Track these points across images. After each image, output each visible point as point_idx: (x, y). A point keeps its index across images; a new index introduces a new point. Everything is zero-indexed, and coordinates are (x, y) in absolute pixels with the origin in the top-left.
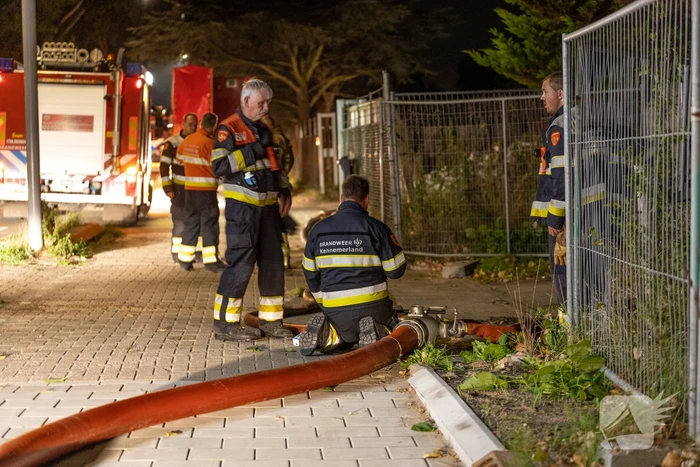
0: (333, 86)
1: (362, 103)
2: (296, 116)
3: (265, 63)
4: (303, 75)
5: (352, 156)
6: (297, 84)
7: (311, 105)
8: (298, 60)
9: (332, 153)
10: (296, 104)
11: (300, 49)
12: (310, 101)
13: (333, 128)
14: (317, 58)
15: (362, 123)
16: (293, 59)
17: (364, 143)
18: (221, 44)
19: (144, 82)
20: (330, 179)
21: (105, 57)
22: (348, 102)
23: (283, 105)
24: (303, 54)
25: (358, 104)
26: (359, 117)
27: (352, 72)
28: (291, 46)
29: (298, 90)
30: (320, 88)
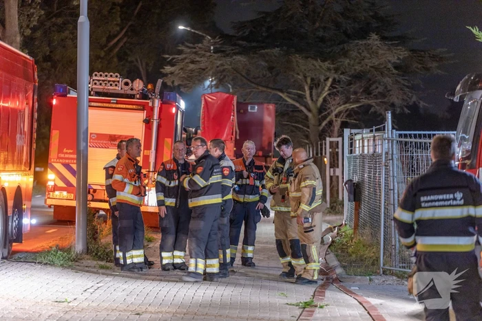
0: (340, 113)
1: (366, 133)
2: (307, 137)
3: (281, 91)
4: (315, 102)
5: (356, 179)
6: (309, 110)
7: (321, 128)
8: (311, 89)
9: (338, 171)
10: (308, 127)
11: (312, 80)
12: (320, 125)
13: (340, 151)
14: (327, 88)
15: (366, 152)
16: (306, 88)
17: (367, 170)
18: (244, 74)
19: (178, 108)
20: (335, 196)
21: (146, 87)
22: (354, 131)
23: (296, 127)
24: (315, 84)
25: (362, 133)
26: (363, 146)
27: (357, 101)
28: (305, 77)
29: (310, 115)
30: (329, 114)
